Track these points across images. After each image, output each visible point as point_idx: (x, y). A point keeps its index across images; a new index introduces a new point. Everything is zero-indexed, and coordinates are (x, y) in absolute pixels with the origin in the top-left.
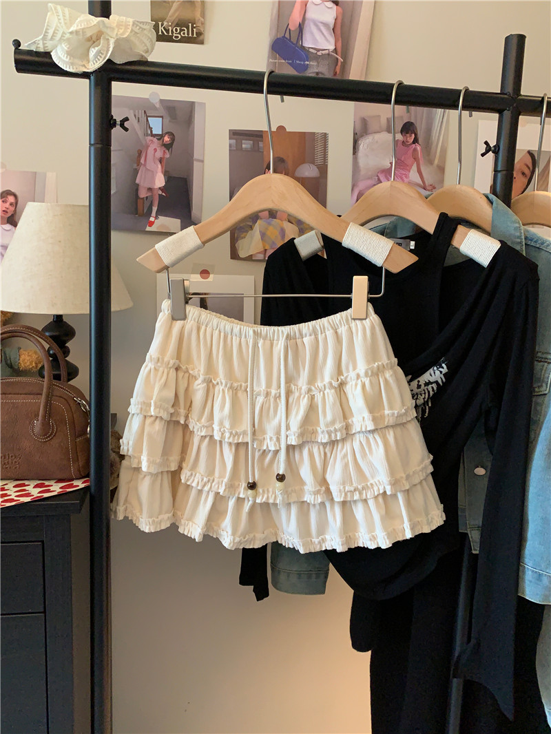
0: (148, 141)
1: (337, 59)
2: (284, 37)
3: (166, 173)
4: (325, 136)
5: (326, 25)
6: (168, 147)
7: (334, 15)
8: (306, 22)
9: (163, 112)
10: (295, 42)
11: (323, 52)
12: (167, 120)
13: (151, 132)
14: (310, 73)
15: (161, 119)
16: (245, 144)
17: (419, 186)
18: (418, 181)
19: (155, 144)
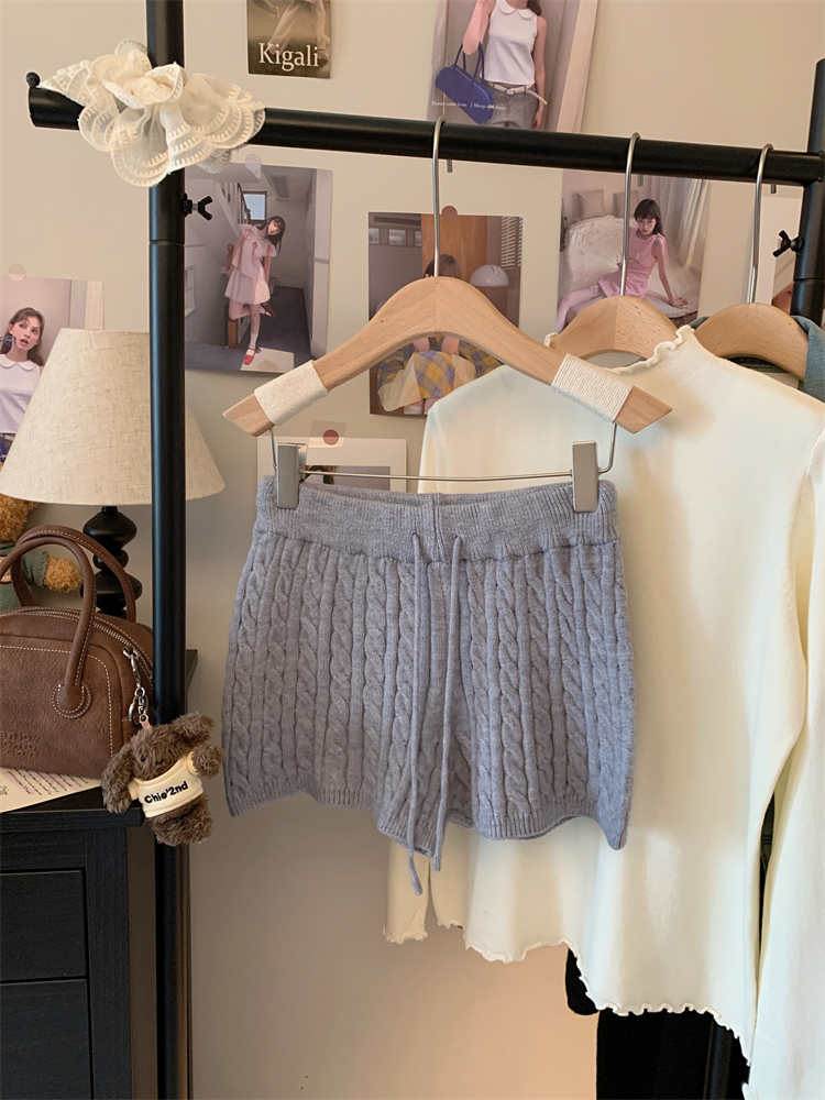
0: (243, 232)
1: (538, 100)
2: (455, 66)
4: (517, 222)
5: (521, 46)
6: (275, 239)
7: (534, 31)
8: (490, 42)
9: (267, 186)
10: (472, 75)
11: (517, 90)
12: (273, 197)
13: (249, 216)
14: (496, 122)
15: (264, 196)
16: (393, 235)
17: (663, 299)
18: (662, 291)
19: (254, 236)
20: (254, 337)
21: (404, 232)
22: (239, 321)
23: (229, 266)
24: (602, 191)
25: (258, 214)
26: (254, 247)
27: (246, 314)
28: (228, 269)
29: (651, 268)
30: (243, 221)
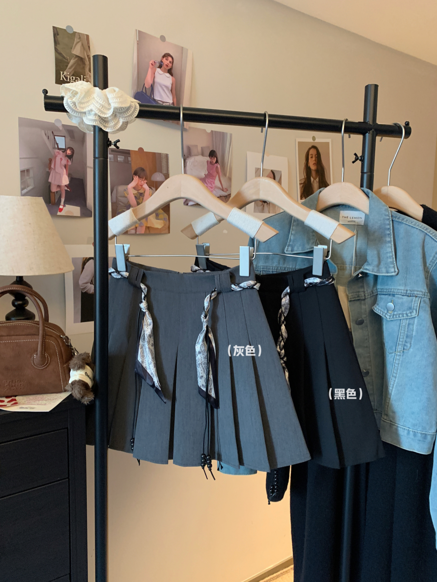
0: (56, 153)
2: (142, 91)
3: (69, 175)
4: (167, 156)
5: (167, 87)
6: (70, 157)
7: (171, 82)
8: (155, 84)
9: (66, 134)
10: (149, 96)
12: (68, 138)
13: (58, 146)
15: (64, 138)
16: (119, 158)
17: (221, 189)
18: (219, 185)
19: (61, 155)
20: (63, 200)
21: (124, 157)
22: (56, 193)
23: (50, 168)
24: (197, 146)
25: (62, 145)
26: (60, 160)
27: (58, 189)
28: (49, 169)
29: (216, 177)
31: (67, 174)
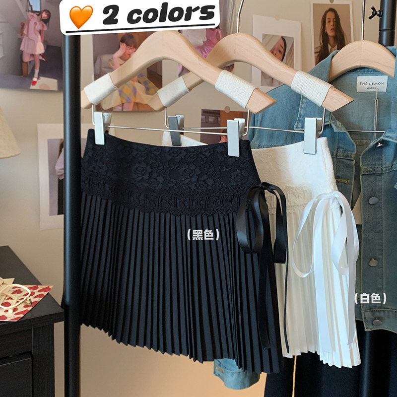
19: (35, 19)
20: (37, 71)
22: (29, 63)
23: (22, 34)
25: (36, 8)
26: (35, 25)
27: (32, 59)
28: (22, 35)
30: (29, 11)
31: (42, 41)
